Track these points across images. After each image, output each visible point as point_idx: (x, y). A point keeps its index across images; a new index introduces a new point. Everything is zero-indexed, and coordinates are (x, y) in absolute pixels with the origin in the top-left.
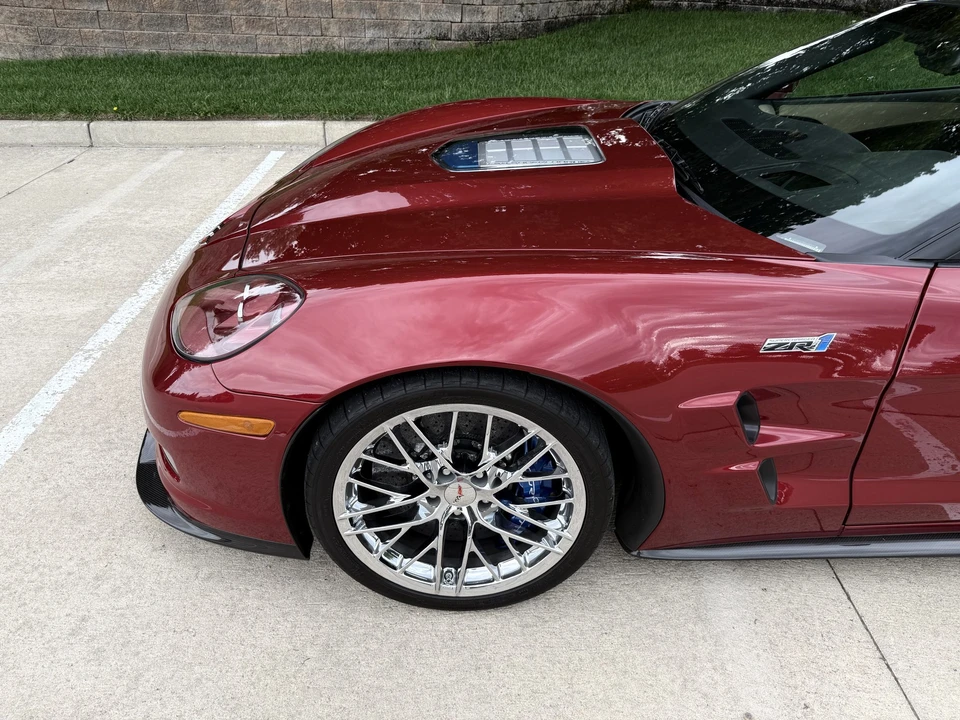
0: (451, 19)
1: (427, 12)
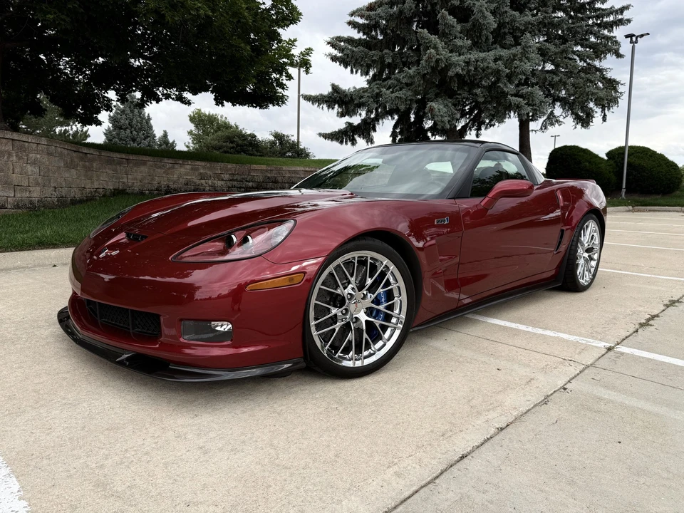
0: (6, 195)
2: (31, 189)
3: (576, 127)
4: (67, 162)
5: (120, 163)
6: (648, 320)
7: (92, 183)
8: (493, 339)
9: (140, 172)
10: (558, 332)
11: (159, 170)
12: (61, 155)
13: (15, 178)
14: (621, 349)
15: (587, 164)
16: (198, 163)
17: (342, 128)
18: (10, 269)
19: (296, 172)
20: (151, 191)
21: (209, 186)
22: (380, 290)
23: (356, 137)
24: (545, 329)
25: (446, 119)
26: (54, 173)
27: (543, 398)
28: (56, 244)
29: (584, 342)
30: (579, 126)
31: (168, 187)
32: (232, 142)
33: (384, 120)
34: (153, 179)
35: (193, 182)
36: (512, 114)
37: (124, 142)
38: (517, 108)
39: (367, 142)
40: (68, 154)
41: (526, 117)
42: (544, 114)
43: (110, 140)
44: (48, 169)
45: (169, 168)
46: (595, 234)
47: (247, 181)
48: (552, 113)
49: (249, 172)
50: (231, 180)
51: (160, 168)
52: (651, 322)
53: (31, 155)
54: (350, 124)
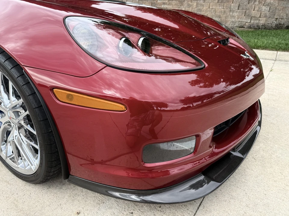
0: (246, 21)
1: (238, 19)
2: (260, 19)
13: (253, 13)
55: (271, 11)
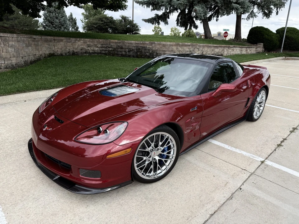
0: (1, 63)
2: (12, 59)
3: (263, 18)
4: (26, 44)
5: (51, 41)
6: (282, 142)
7: (39, 52)
8: (213, 155)
9: (60, 45)
10: (242, 150)
11: (69, 44)
12: (24, 41)
13: (4, 54)
14: (268, 162)
15: (267, 36)
16: (86, 39)
17: (153, 17)
18: (6, 104)
19: (131, 43)
20: (66, 53)
21: (92, 50)
22: (165, 146)
23: (160, 21)
24: (236, 148)
25: (202, 15)
26: (21, 50)
27: (231, 195)
28: (25, 91)
29: (252, 157)
30: (265, 17)
31: (73, 51)
32: (102, 21)
33: (173, 13)
34: (66, 48)
35: (84, 48)
36: (233, 12)
37: (52, 19)
38: (237, 9)
39: (165, 24)
40: (27, 40)
41: (240, 14)
42: (249, 12)
43: (46, 18)
44: (18, 49)
45: (73, 43)
46: (264, 96)
47: (109, 48)
48: (252, 11)
49: (110, 43)
50: (102, 47)
51: (69, 42)
52: (283, 144)
53: (10, 43)
54: (157, 15)
55: (16, 51)
